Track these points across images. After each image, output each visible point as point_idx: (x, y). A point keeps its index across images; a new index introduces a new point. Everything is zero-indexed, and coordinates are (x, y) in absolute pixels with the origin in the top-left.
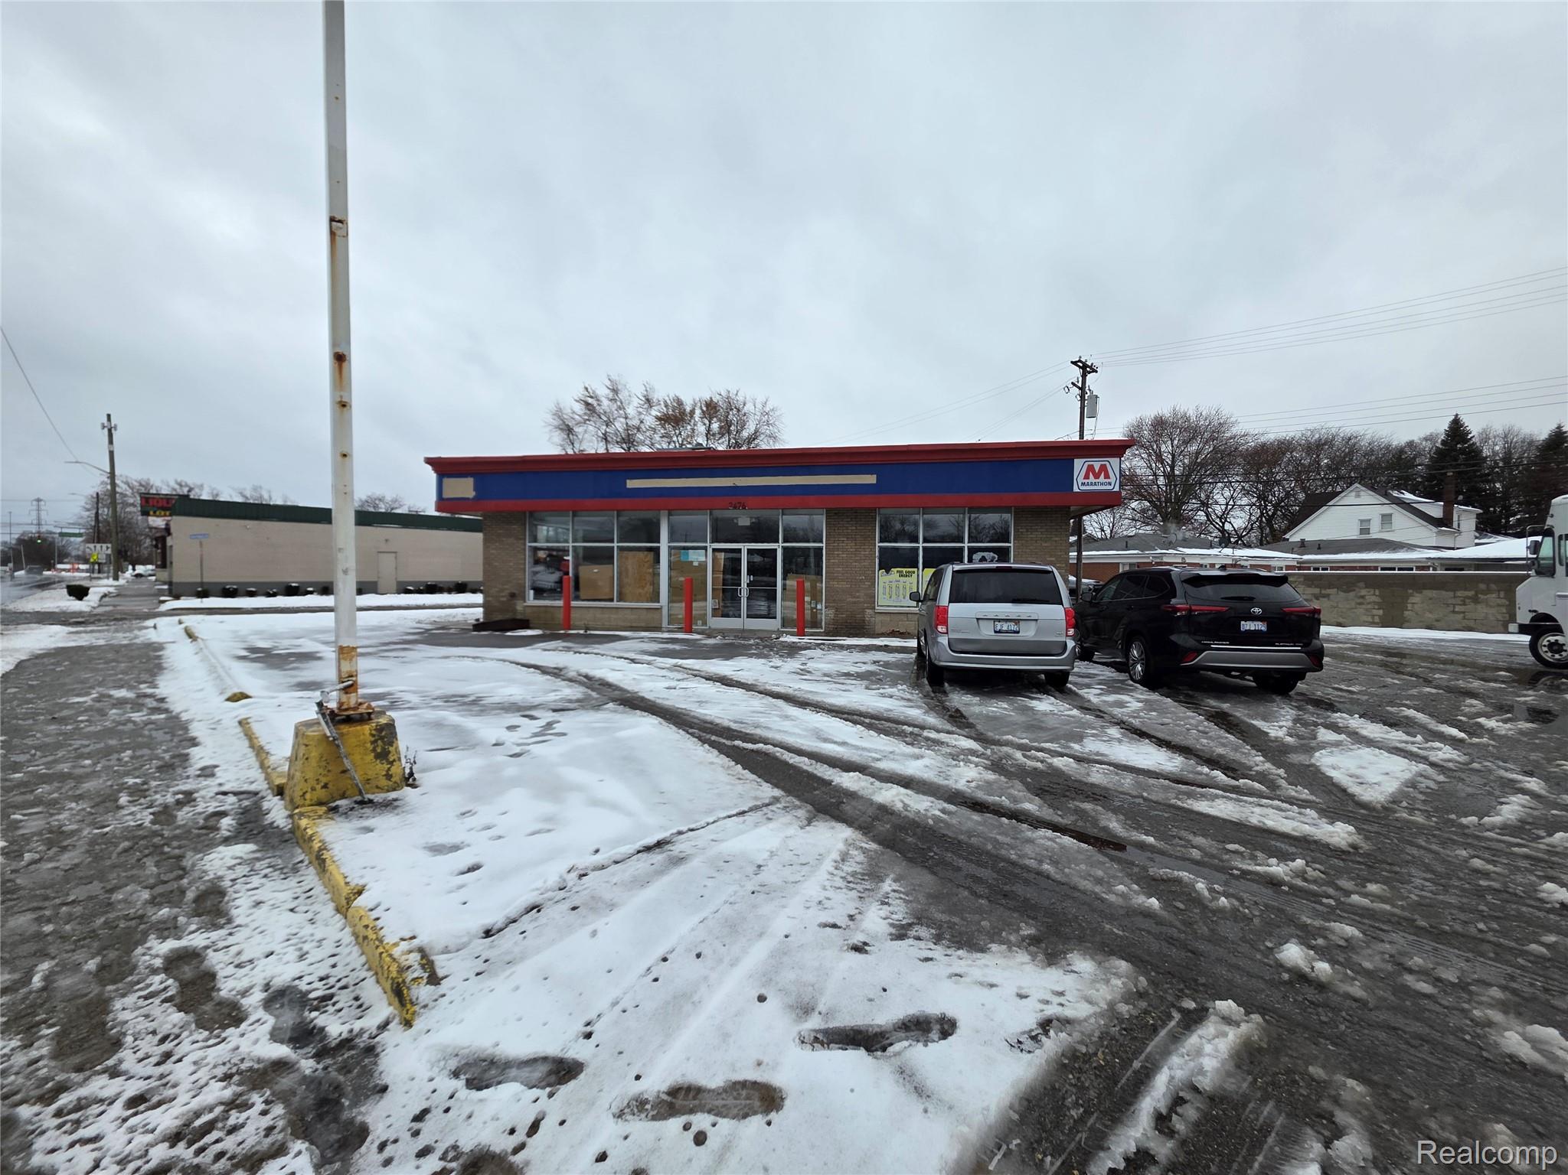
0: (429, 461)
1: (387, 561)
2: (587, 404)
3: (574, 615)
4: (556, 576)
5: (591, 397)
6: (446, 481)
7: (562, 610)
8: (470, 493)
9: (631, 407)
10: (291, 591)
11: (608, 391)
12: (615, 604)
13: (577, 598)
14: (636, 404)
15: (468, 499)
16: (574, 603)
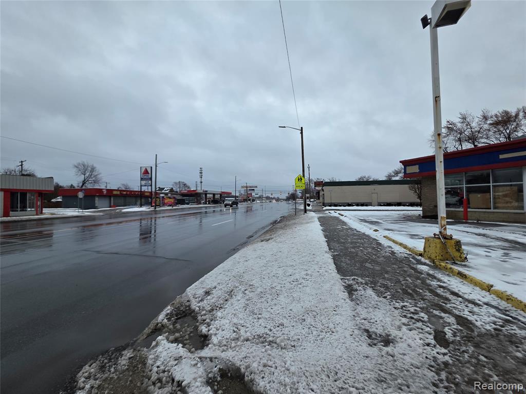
0: (401, 162)
1: (375, 196)
2: (448, 128)
3: (469, 214)
4: (457, 198)
5: (451, 125)
6: (407, 168)
7: (463, 212)
8: (417, 171)
9: (474, 123)
10: (349, 205)
11: (460, 119)
12: (492, 210)
13: (469, 208)
14: (477, 121)
15: (416, 173)
16: (469, 210)
